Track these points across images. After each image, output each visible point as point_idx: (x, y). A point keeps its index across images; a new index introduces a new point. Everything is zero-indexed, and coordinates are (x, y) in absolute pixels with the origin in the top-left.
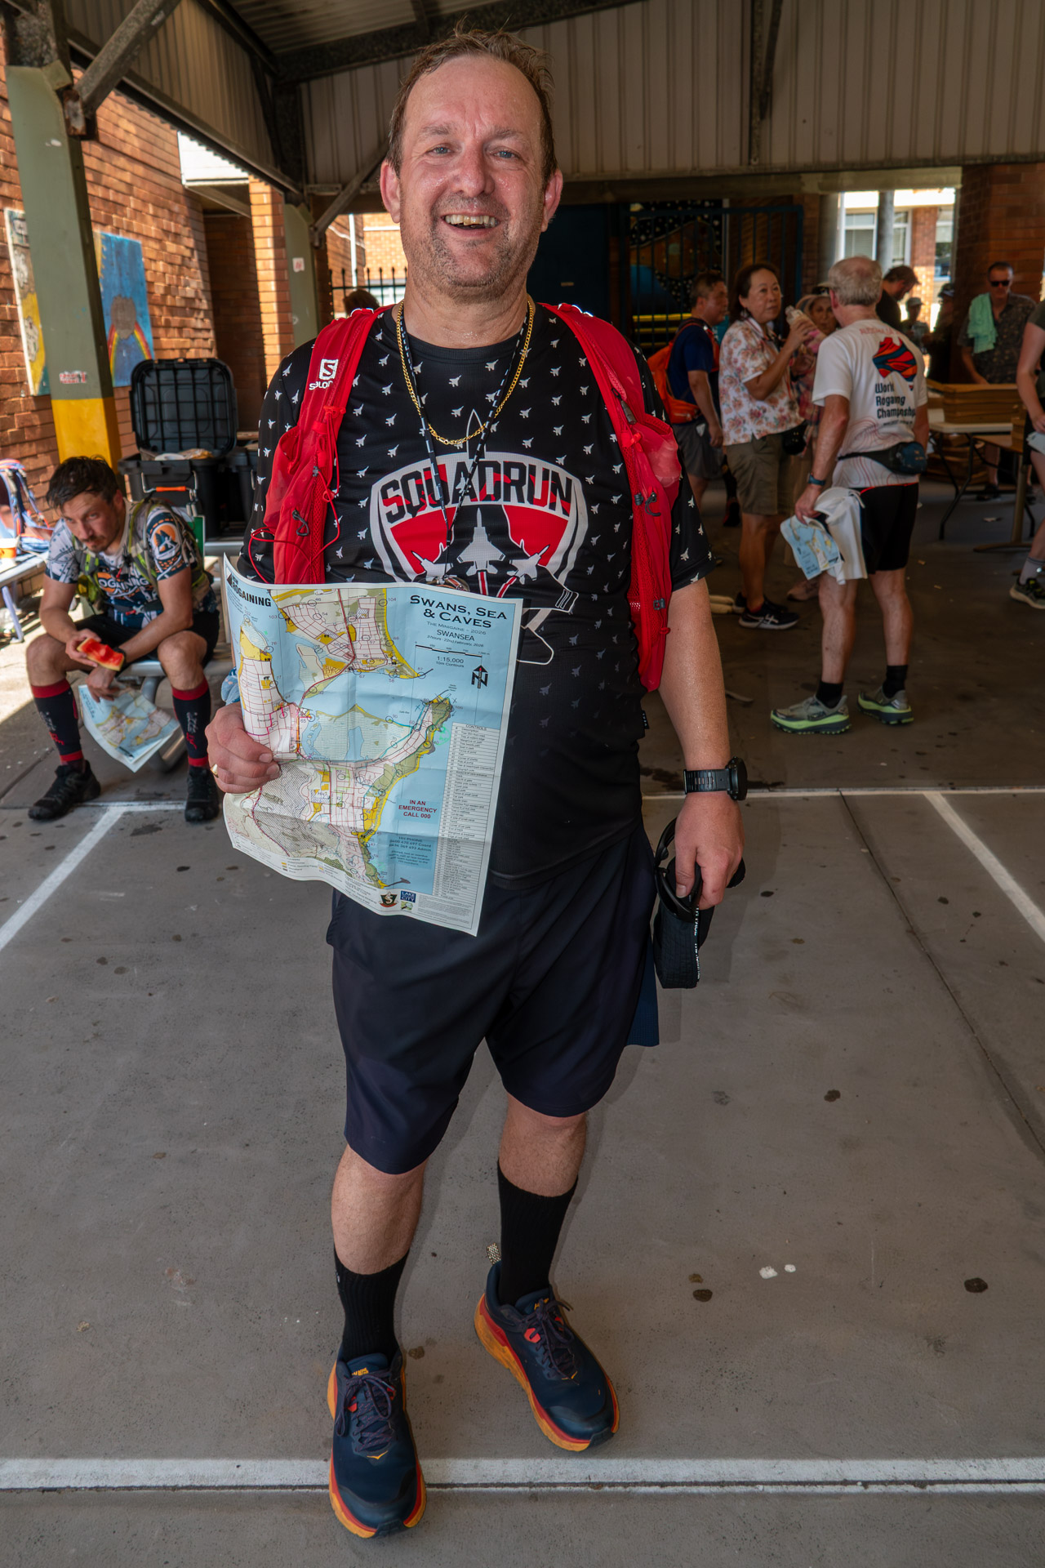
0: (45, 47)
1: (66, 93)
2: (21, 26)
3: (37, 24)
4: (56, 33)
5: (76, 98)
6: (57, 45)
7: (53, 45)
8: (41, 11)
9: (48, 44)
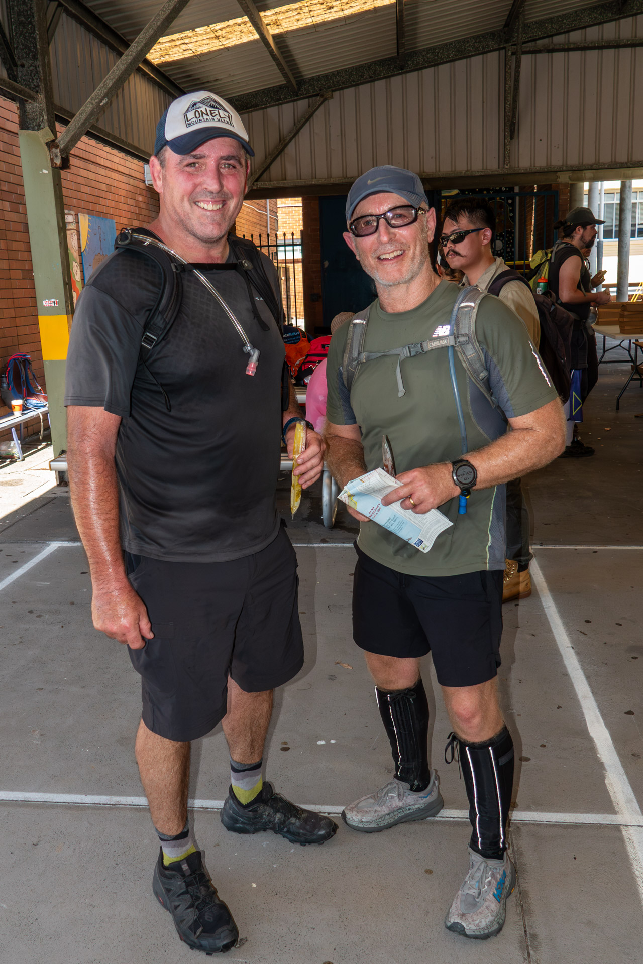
0: (41, 119)
1: (51, 144)
2: (29, 107)
3: (37, 106)
4: (47, 111)
5: (57, 146)
6: (48, 118)
7: (45, 118)
8: (40, 99)
9: (43, 117)
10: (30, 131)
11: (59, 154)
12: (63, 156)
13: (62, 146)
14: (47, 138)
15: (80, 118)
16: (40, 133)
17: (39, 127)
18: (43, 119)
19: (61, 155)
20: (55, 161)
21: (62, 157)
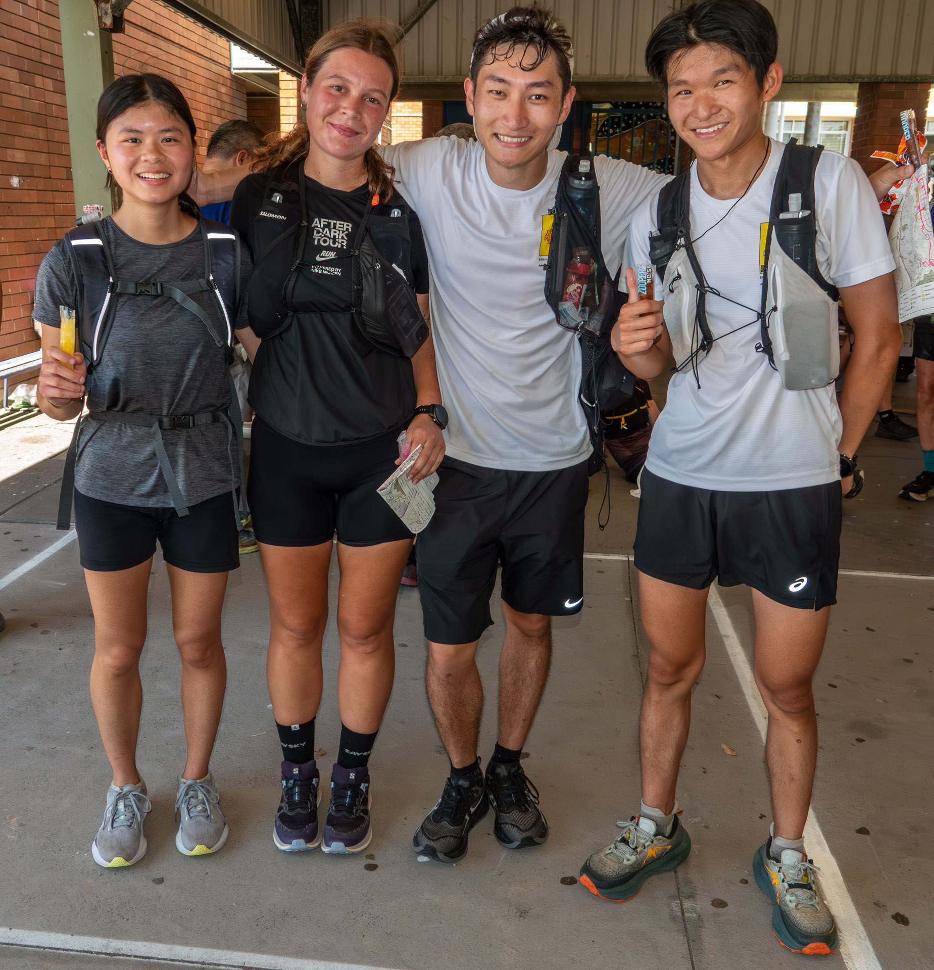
11: (109, 11)
12: (116, 15)
19: (112, 12)
20: (104, 20)
21: (114, 16)
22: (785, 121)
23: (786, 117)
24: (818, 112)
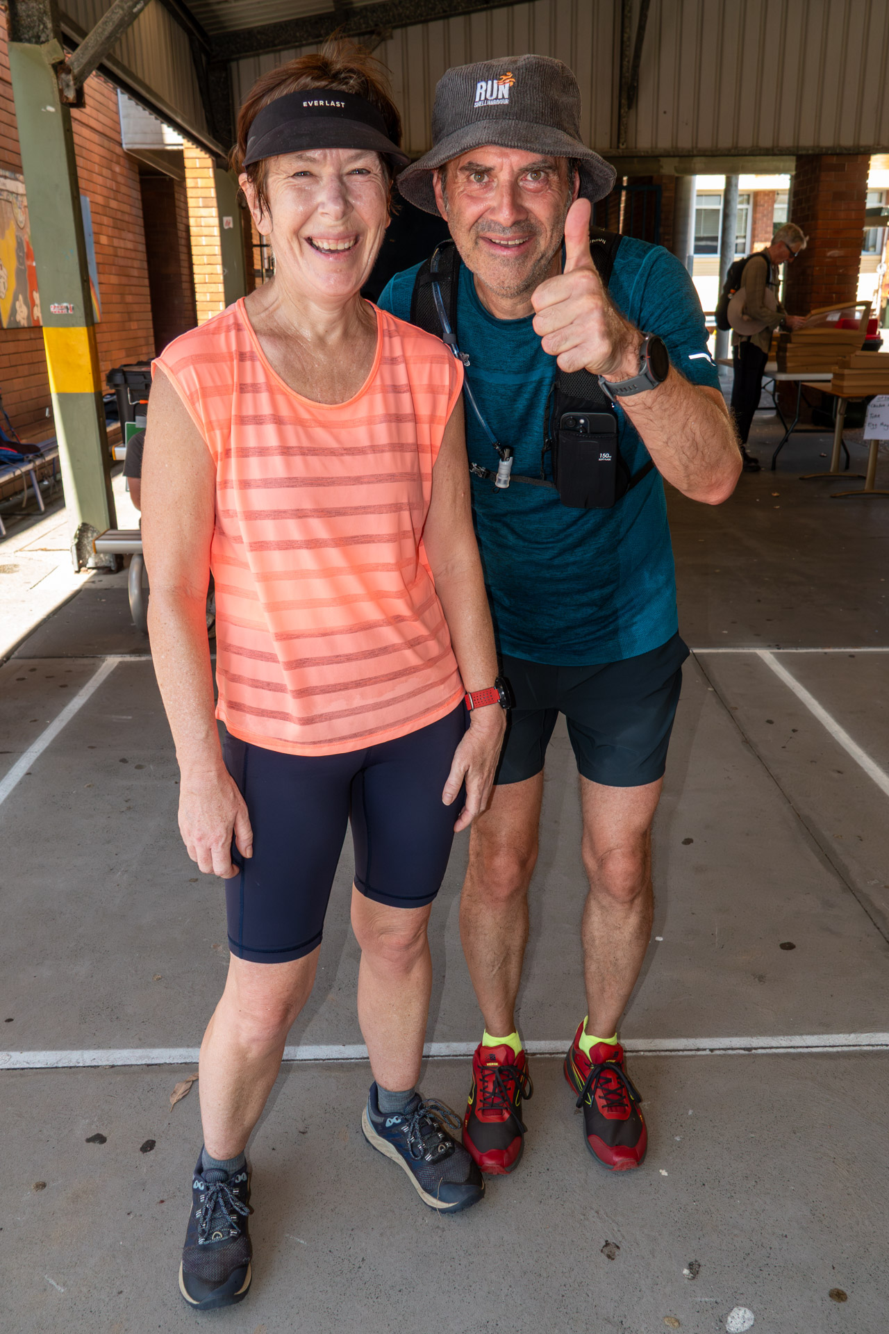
1: (60, 68)
2: (21, 8)
6: (53, 26)
7: (50, 25)
9: (44, 24)
10: (27, 45)
11: (72, 83)
12: (77, 87)
13: (76, 71)
14: (55, 56)
15: (104, 30)
16: (43, 49)
17: (38, 40)
18: (45, 27)
19: (75, 84)
20: (65, 93)
21: (75, 89)
22: (698, 196)
23: (698, 191)
24: (736, 186)
